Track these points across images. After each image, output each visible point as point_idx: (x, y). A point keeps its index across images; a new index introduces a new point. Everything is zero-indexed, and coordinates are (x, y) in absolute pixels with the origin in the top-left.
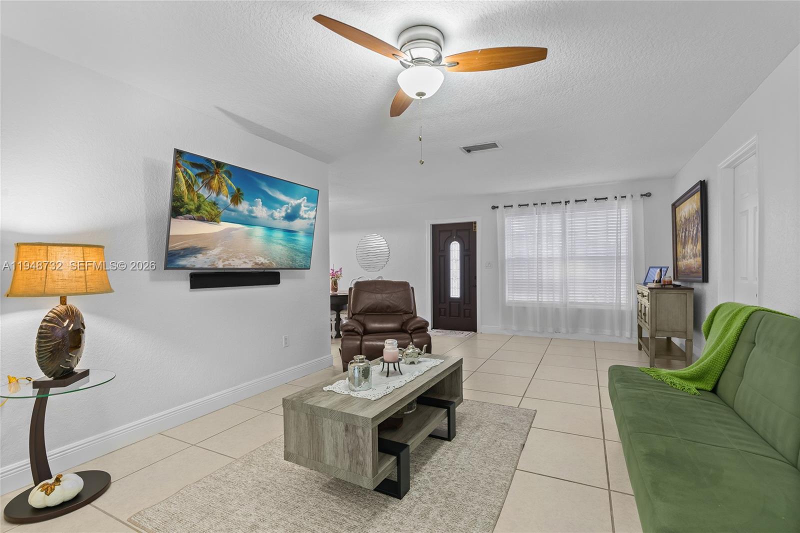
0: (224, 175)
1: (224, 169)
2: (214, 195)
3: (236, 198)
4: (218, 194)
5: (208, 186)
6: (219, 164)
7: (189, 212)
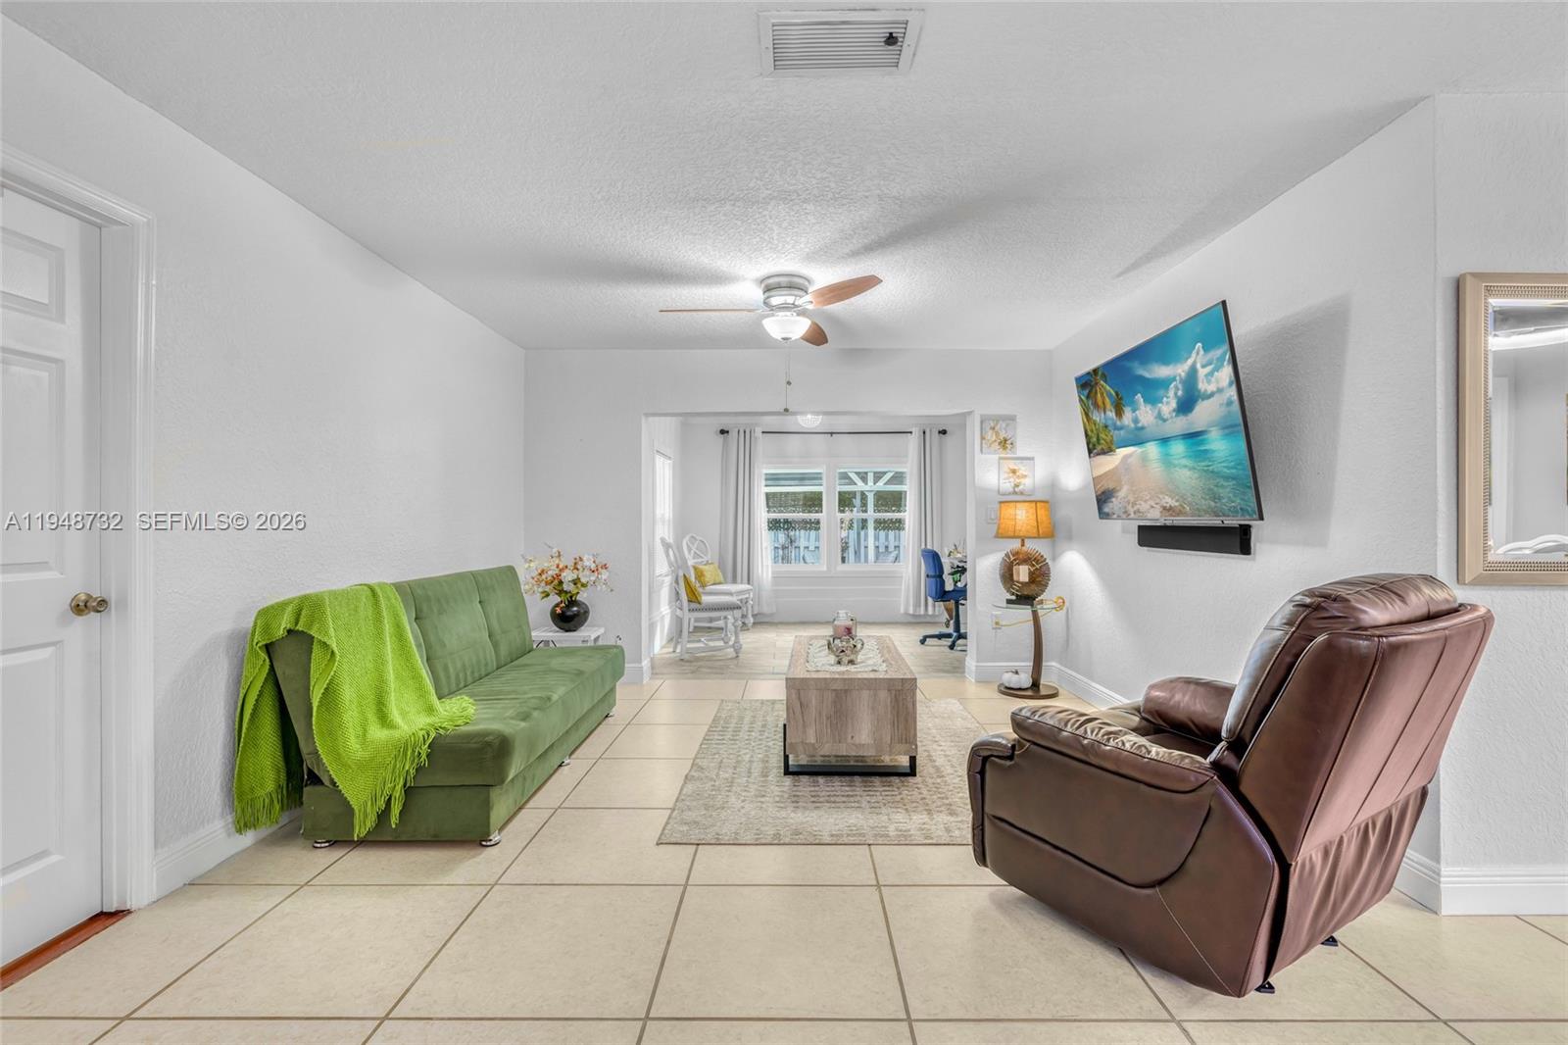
0: (1102, 382)
1: (1100, 373)
2: (1103, 415)
3: (1119, 413)
4: (1105, 413)
5: (1096, 405)
6: (1095, 371)
7: (1096, 446)
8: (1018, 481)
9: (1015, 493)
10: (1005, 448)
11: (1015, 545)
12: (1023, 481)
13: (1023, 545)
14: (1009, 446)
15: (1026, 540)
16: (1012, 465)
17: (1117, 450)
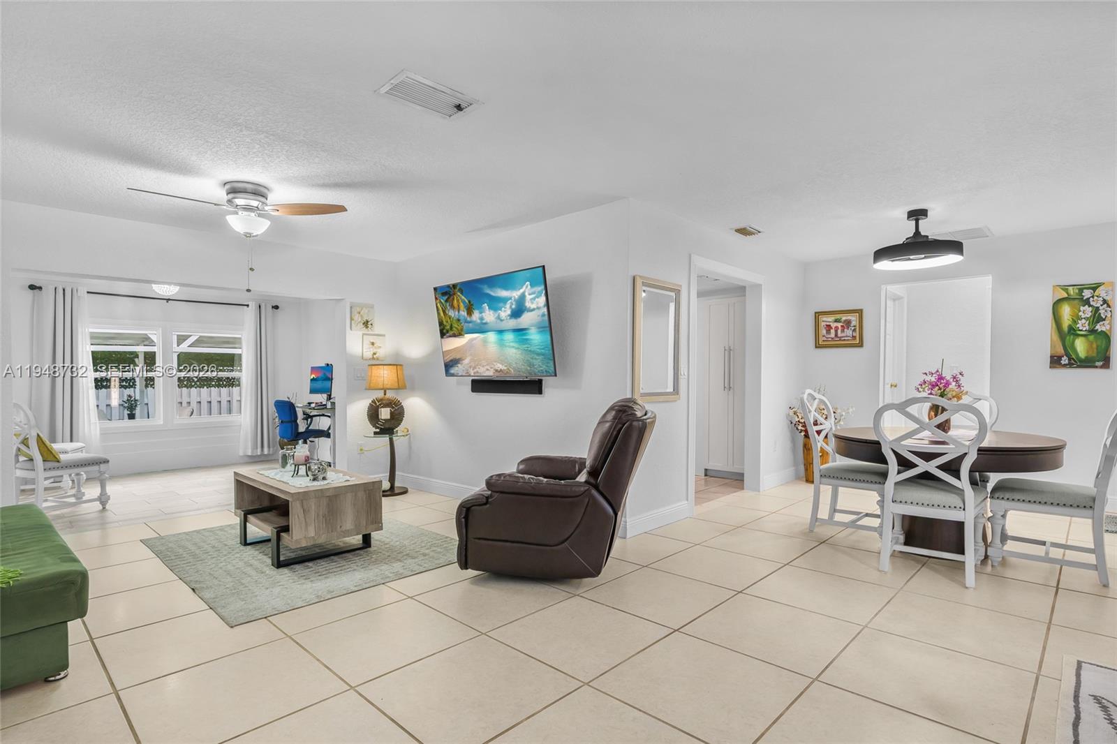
0: (459, 294)
1: (458, 288)
2: (457, 313)
3: (470, 312)
4: (459, 312)
5: (452, 307)
6: (454, 286)
7: (448, 332)
8: (375, 351)
9: (373, 358)
10: (367, 327)
11: (380, 394)
12: (378, 350)
13: (385, 394)
14: (370, 326)
15: (387, 391)
16: (372, 339)
17: (466, 335)
